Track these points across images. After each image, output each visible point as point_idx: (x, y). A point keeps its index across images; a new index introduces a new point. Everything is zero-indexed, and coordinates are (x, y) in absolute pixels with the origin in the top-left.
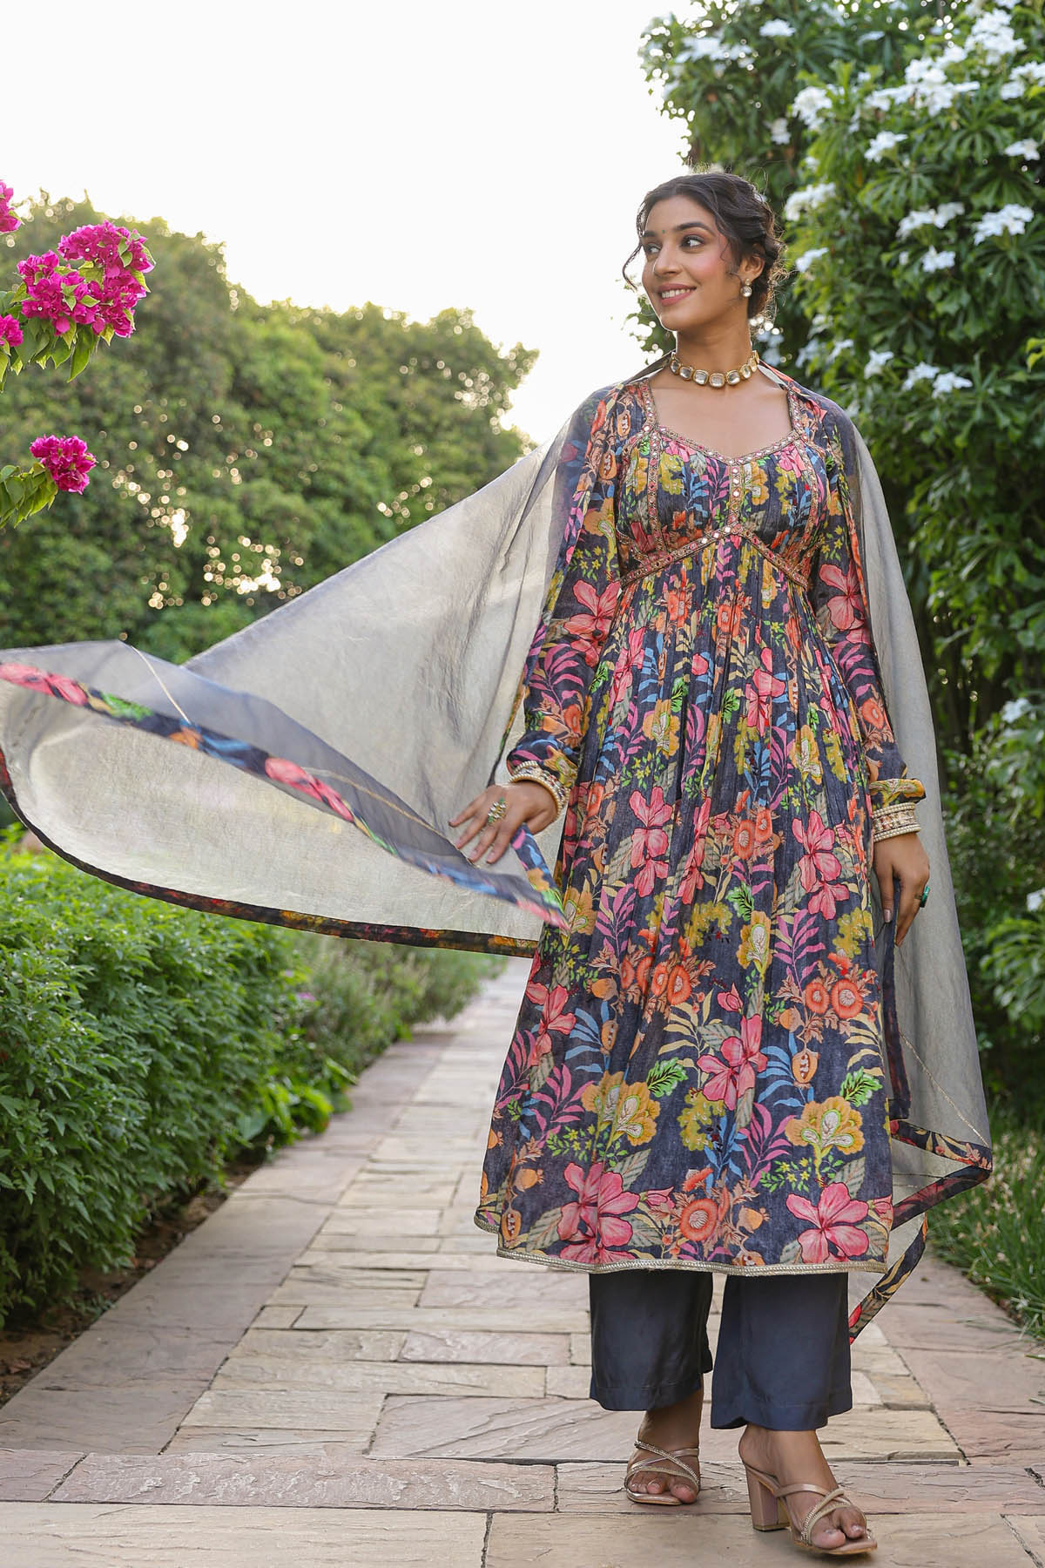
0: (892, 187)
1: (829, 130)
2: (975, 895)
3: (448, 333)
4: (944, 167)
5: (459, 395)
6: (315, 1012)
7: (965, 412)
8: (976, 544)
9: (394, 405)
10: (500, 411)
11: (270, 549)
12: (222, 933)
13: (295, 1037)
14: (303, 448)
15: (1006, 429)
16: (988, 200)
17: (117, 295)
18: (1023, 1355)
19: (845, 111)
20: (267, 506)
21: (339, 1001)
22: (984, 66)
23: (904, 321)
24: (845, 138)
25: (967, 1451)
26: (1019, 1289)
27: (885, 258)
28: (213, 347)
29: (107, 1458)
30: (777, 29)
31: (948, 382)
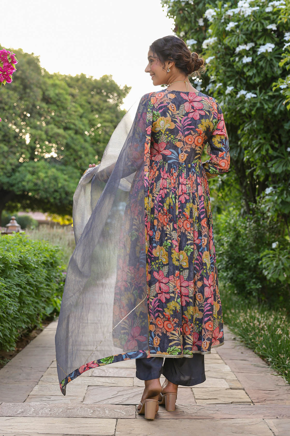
0: (234, 38)
1: (215, 22)
2: (257, 243)
3: (105, 82)
4: (249, 32)
5: (108, 100)
7: (255, 104)
8: (258, 142)
9: (89, 103)
10: (120, 105)
11: (54, 145)
12: (40, 255)
13: (62, 285)
14: (63, 116)
15: (266, 109)
16: (262, 42)
17: (7, 71)
18: (270, 374)
19: (220, 16)
20: (53, 132)
22: (260, 2)
23: (237, 77)
24: (220, 24)
25: (254, 401)
26: (269, 355)
28: (37, 86)
29: (8, 404)
31: (250, 95)
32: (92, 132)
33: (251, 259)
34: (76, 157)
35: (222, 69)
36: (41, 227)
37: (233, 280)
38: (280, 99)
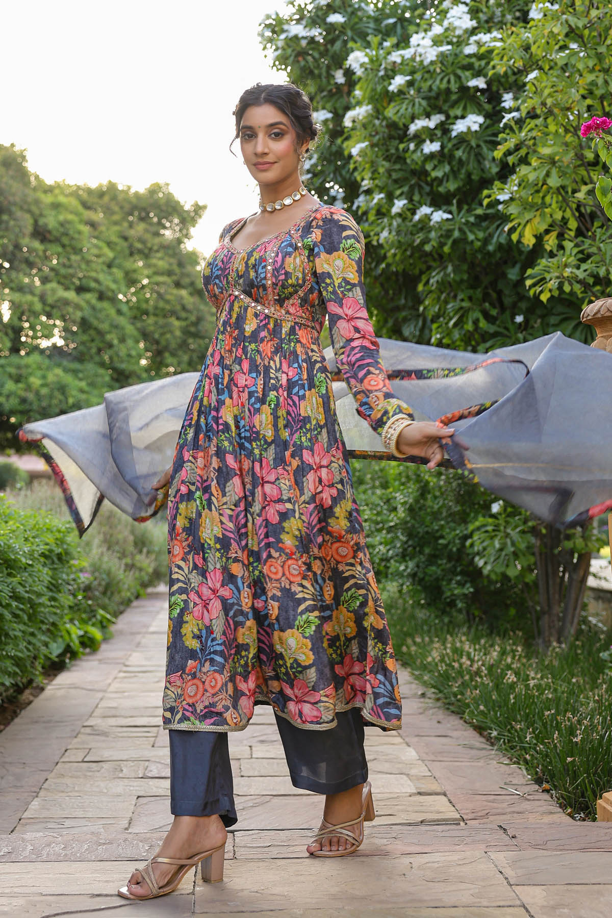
0: (404, 106)
1: (368, 75)
2: (462, 505)
3: (155, 197)
4: (433, 94)
5: (162, 232)
6: (91, 583)
7: (449, 233)
8: (457, 307)
9: (126, 239)
10: (186, 240)
11: (58, 322)
12: (37, 540)
13: (80, 597)
14: (75, 265)
15: (472, 242)
16: (458, 112)
18: (495, 762)
19: (376, 64)
20: (55, 298)
21: (104, 576)
22: (454, 36)
23: (413, 182)
24: (376, 79)
25: (465, 817)
26: (492, 725)
27: (401, 146)
28: (21, 208)
30: (336, 18)
31: (439, 216)
32: (133, 294)
33: (451, 536)
34: (101, 345)
35: (383, 166)
36: (35, 483)
37: (417, 579)
38: (498, 222)
